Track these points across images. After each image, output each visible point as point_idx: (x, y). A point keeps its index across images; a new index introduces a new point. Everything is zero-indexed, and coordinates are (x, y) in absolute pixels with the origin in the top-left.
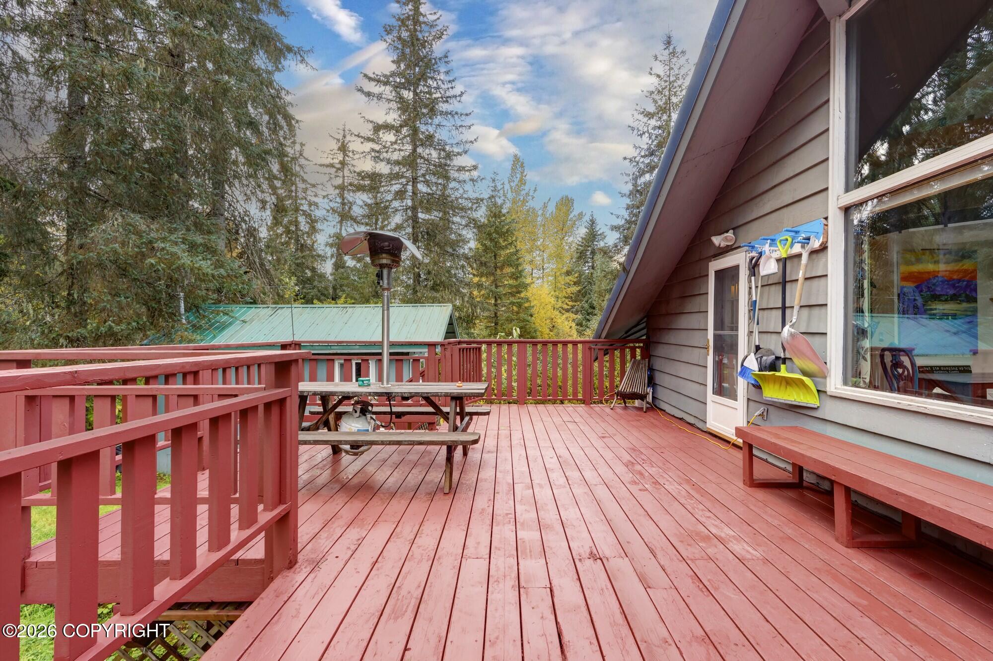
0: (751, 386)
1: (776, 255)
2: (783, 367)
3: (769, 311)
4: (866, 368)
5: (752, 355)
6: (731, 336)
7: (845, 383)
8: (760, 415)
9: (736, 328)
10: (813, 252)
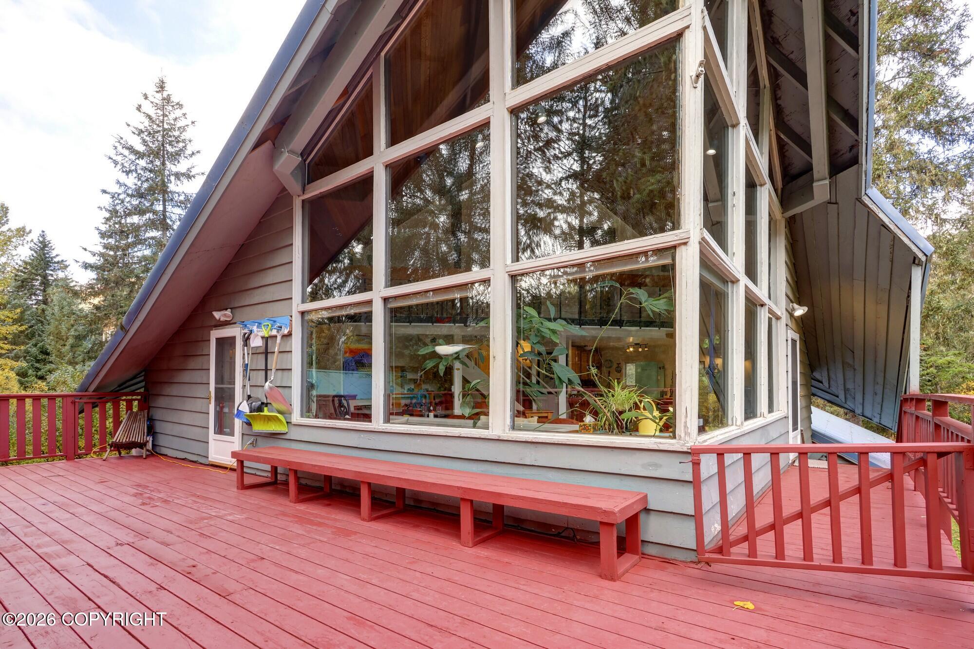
0: (244, 424)
1: (261, 334)
2: (266, 409)
3: (257, 371)
4: (314, 406)
5: (245, 402)
6: (230, 388)
7: (302, 416)
8: (251, 444)
9: (233, 382)
10: (284, 336)
